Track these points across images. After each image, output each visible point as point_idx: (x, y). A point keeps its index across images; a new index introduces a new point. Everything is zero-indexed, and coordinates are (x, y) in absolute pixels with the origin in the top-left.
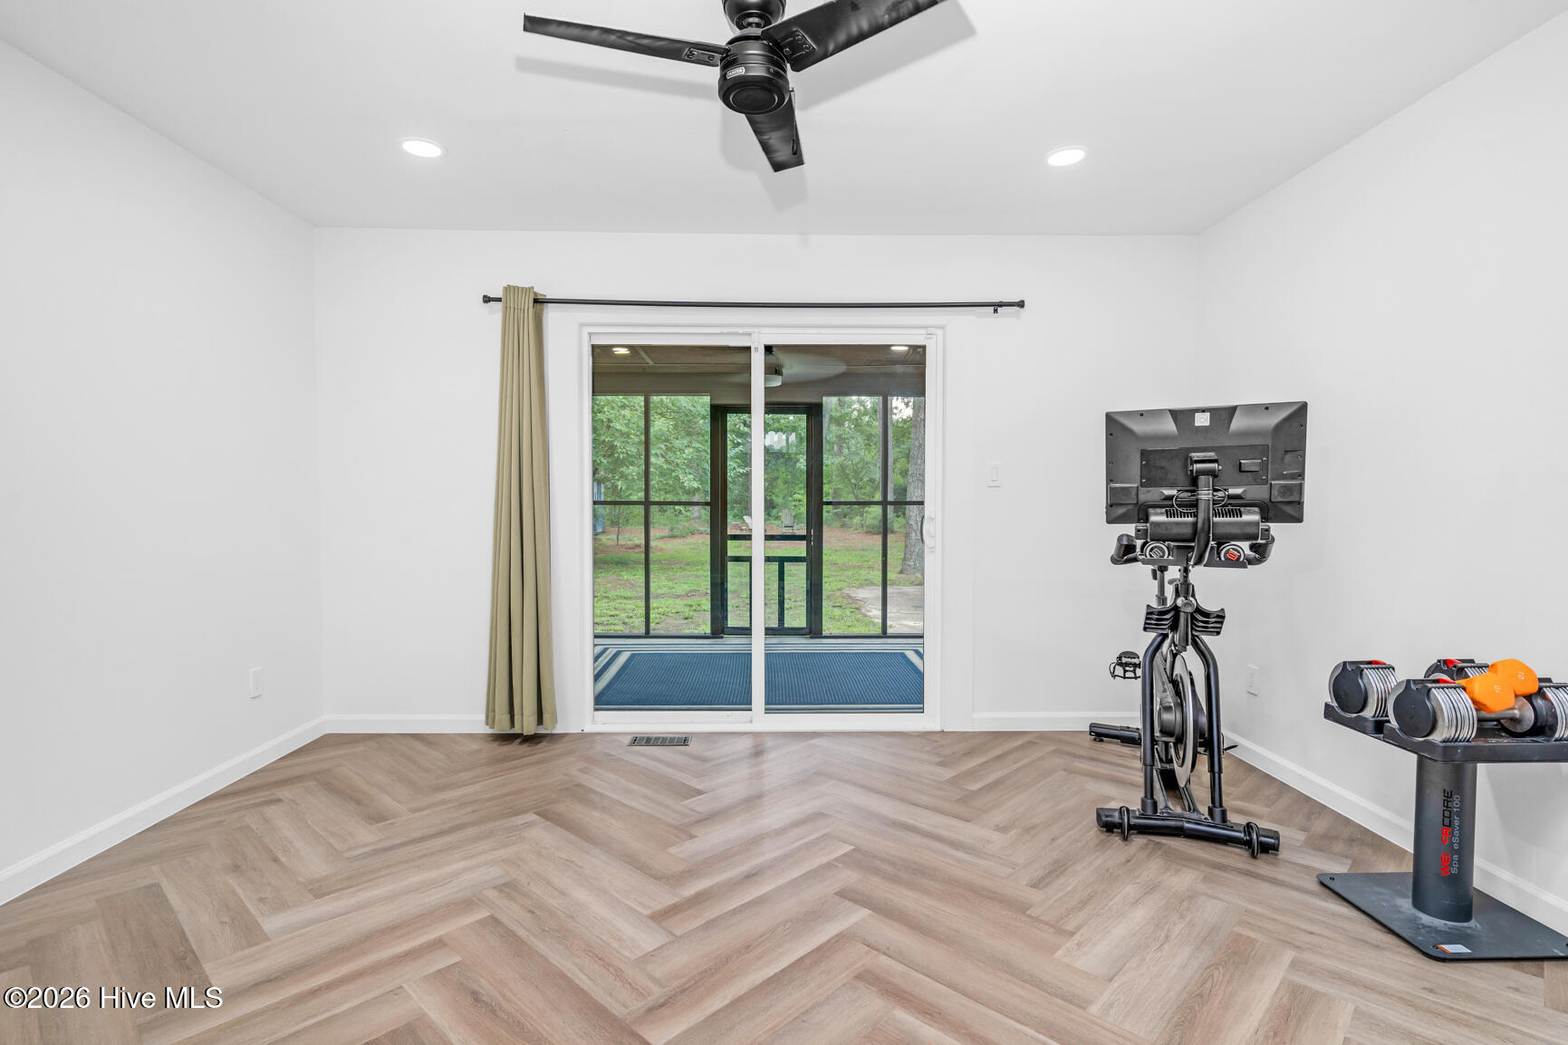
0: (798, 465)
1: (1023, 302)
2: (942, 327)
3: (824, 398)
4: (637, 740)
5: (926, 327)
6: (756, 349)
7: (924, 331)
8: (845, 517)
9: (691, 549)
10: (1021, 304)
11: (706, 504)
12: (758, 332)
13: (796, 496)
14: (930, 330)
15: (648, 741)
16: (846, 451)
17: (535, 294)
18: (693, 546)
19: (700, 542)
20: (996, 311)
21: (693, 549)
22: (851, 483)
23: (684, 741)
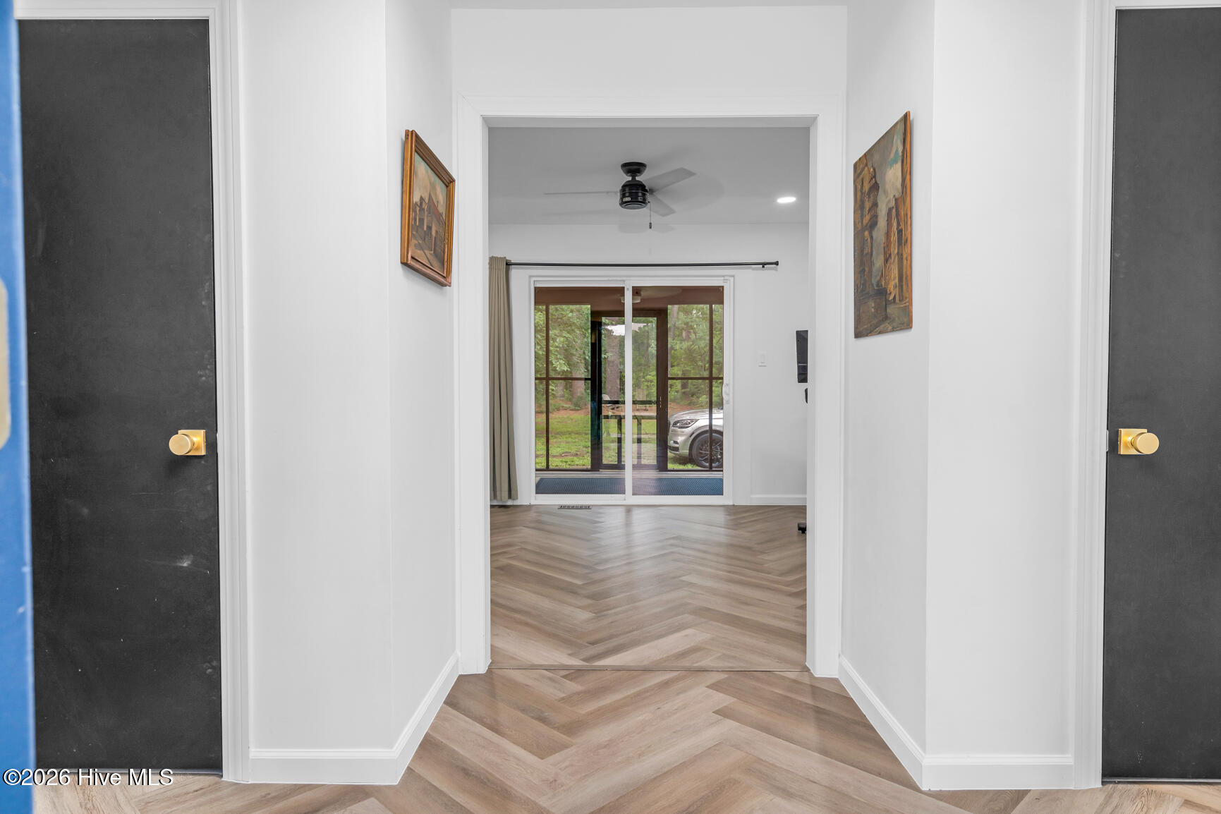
0: (650, 349)
1: (778, 262)
2: (733, 276)
3: (669, 307)
4: (562, 507)
5: (723, 276)
6: (628, 289)
7: (722, 278)
8: (692, 396)
9: (558, 422)
10: (777, 263)
11: (586, 379)
12: (629, 280)
13: (648, 377)
14: (726, 278)
15: (569, 507)
16: (693, 336)
17: (507, 260)
18: (559, 420)
19: (565, 416)
20: (763, 267)
21: (560, 422)
22: (698, 366)
23: (588, 507)
